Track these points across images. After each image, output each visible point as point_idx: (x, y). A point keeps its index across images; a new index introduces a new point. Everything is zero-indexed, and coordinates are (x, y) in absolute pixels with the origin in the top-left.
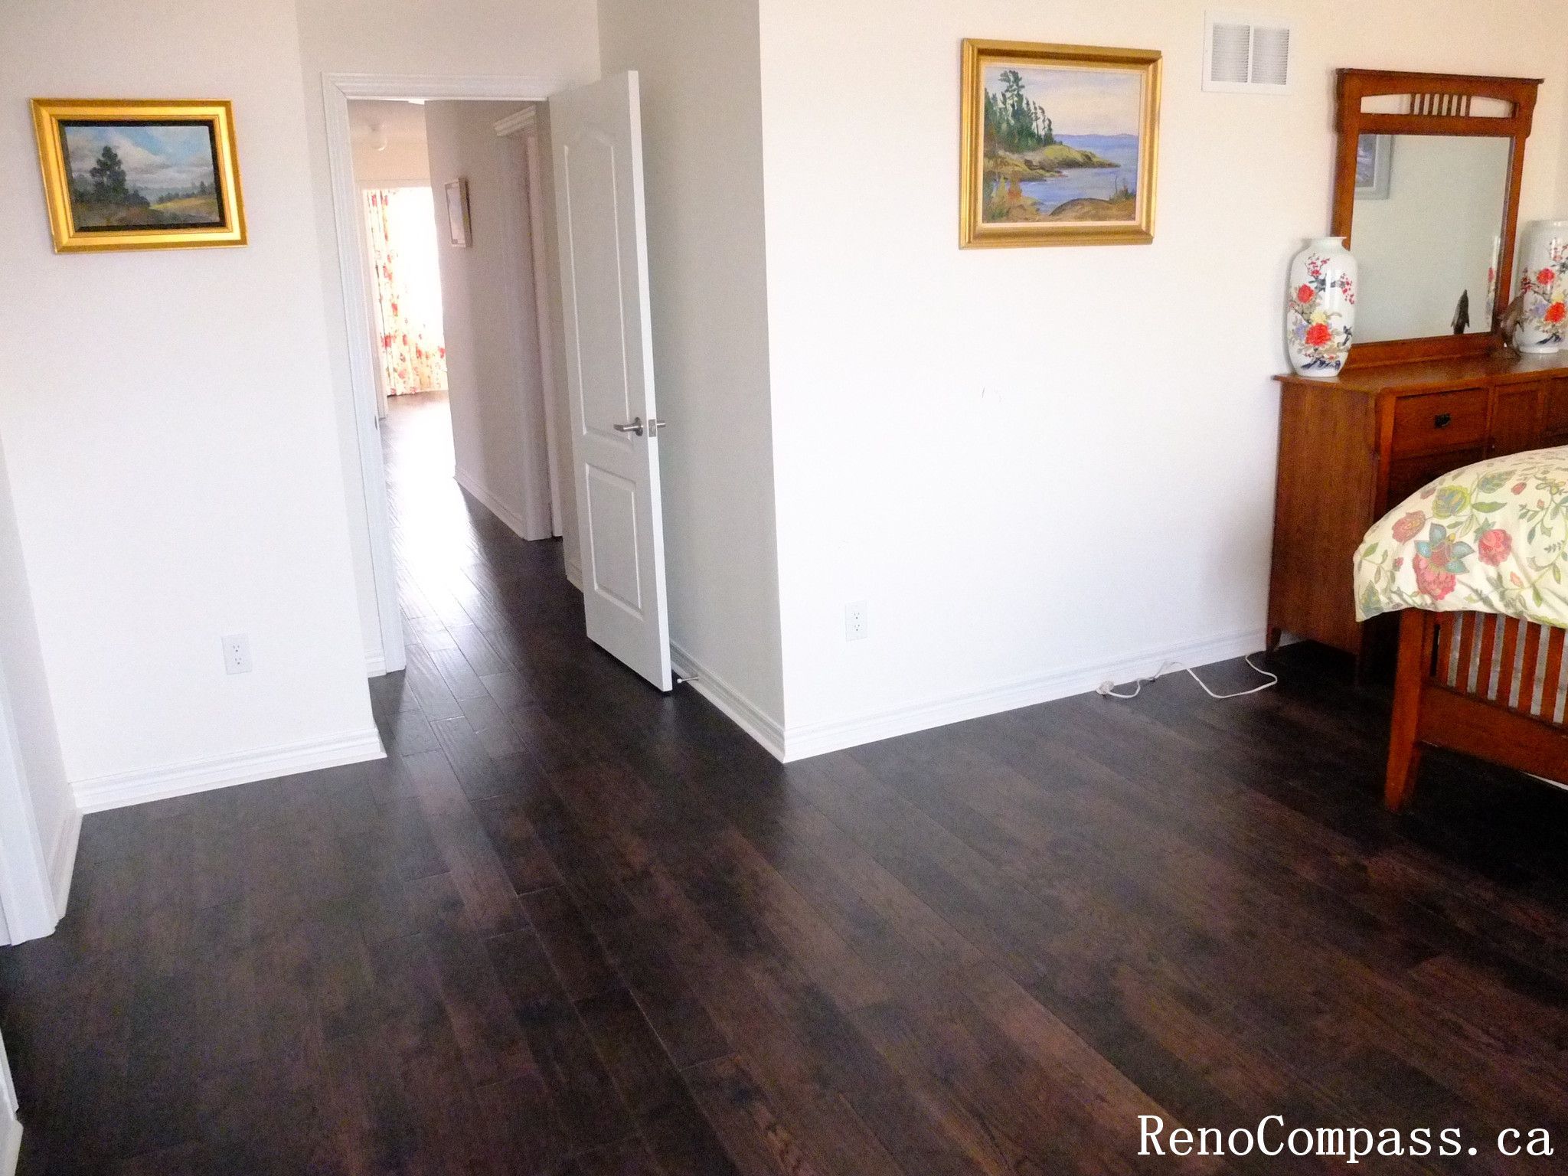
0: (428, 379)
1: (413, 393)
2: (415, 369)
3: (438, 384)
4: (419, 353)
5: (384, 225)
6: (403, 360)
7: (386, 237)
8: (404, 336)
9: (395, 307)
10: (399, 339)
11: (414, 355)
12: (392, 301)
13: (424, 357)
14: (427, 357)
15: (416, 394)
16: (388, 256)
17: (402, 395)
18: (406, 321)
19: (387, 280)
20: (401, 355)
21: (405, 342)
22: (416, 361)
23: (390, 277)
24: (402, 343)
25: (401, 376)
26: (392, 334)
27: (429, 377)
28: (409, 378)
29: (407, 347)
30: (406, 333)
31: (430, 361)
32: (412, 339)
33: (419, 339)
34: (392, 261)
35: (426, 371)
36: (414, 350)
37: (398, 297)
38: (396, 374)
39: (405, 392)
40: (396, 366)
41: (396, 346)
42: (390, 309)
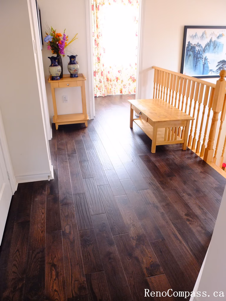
0: (110, 90)
1: (104, 96)
2: (106, 86)
3: (114, 93)
4: (108, 80)
5: (97, 20)
6: (101, 82)
7: (97, 26)
8: (102, 72)
9: (99, 59)
10: (100, 73)
11: (105, 80)
12: (98, 56)
13: (109, 81)
14: (110, 81)
15: (105, 96)
16: (97, 35)
17: (99, 97)
18: (103, 65)
19: (96, 46)
20: (100, 80)
21: (102, 75)
22: (106, 82)
23: (97, 45)
24: (101, 75)
25: (99, 89)
26: (97, 71)
27: (111, 89)
28: (103, 90)
29: (103, 77)
30: (102, 70)
31: (111, 83)
32: (105, 73)
33: (108, 73)
34: (99, 37)
35: (110, 87)
36: (105, 78)
37: (100, 55)
38: (97, 88)
39: (100, 95)
40: (97, 85)
41: (98, 76)
42: (97, 60)
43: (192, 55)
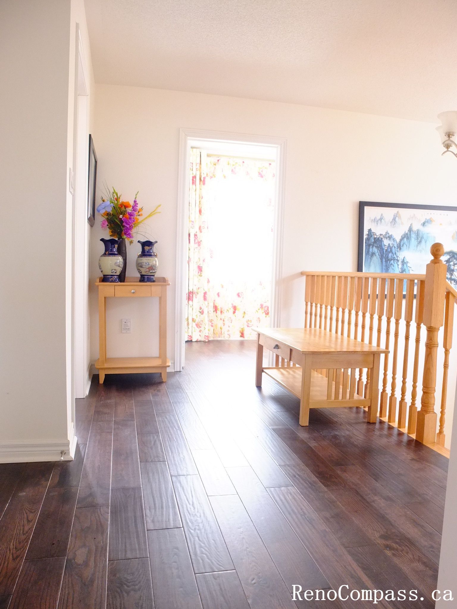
0: (220, 330)
1: (207, 341)
2: (211, 321)
3: (228, 334)
4: (216, 308)
5: (200, 202)
6: (202, 313)
7: (200, 211)
8: (205, 293)
9: (200, 269)
10: (201, 295)
11: (212, 309)
12: (198, 264)
13: (219, 312)
14: (221, 312)
15: (209, 342)
16: (200, 227)
17: (196, 341)
18: (208, 281)
19: (196, 245)
20: (201, 308)
21: (205, 299)
22: (212, 314)
23: (199, 243)
24: (202, 298)
25: (198, 326)
26: (195, 290)
27: (221, 328)
28: (205, 328)
29: (206, 302)
30: (206, 290)
31: (223, 316)
32: (211, 296)
33: (217, 296)
34: (203, 230)
35: (220, 324)
36: (211, 305)
37: (204, 261)
38: (194, 324)
39: (200, 339)
40: (195, 317)
41: (197, 301)
42: (196, 269)
43: (377, 254)
